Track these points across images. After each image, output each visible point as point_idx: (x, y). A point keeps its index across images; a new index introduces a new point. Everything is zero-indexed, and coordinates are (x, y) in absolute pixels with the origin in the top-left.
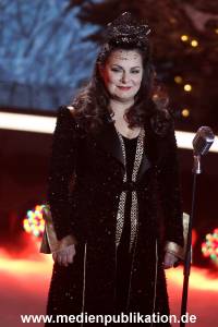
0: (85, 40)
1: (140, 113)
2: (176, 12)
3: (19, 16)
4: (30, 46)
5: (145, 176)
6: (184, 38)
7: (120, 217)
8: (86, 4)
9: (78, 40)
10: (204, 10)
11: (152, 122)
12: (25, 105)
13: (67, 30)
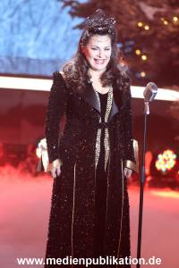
0: (74, 28)
1: (109, 77)
2: (134, 7)
3: (30, 14)
4: (39, 34)
5: (114, 118)
6: (140, 25)
7: (98, 146)
8: (74, 4)
9: (70, 28)
10: (153, 6)
11: (118, 82)
12: (37, 73)
13: (63, 22)
